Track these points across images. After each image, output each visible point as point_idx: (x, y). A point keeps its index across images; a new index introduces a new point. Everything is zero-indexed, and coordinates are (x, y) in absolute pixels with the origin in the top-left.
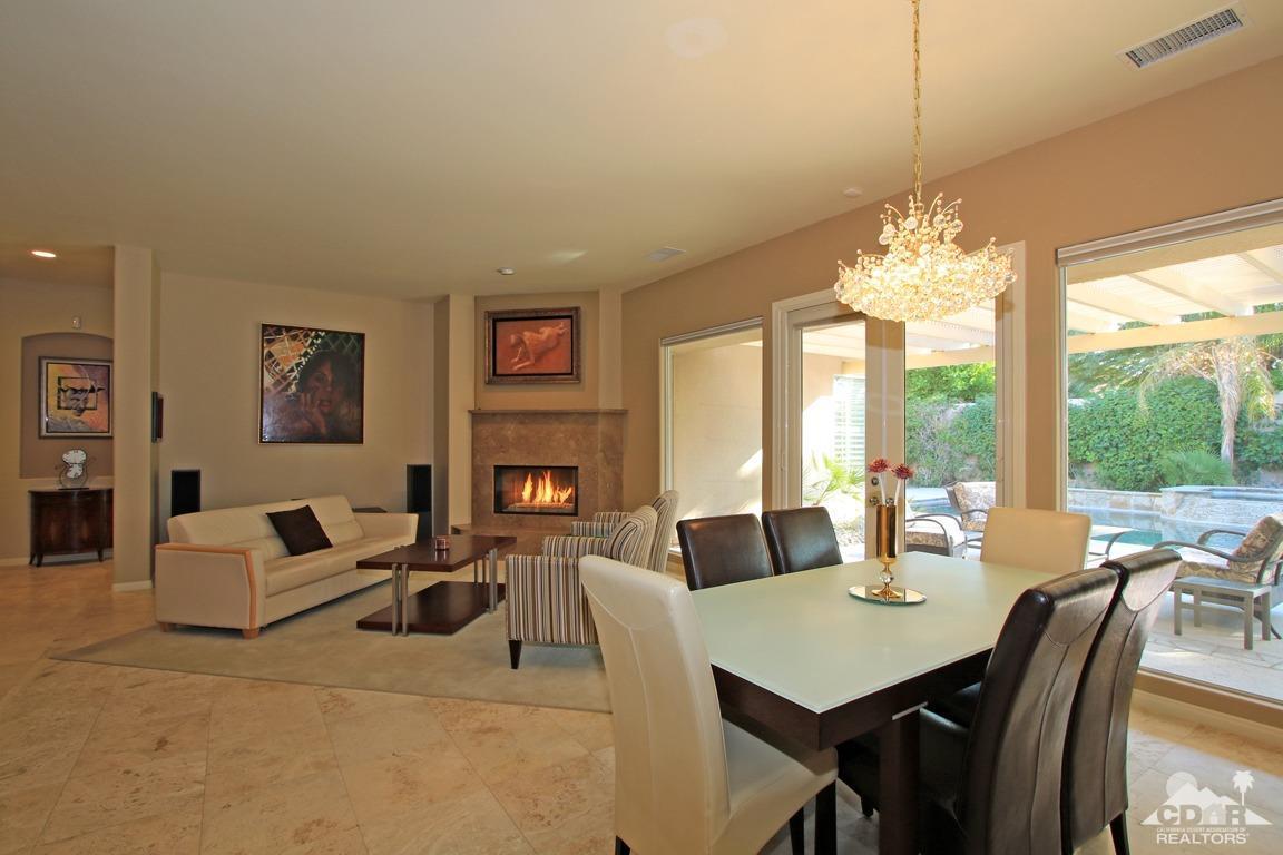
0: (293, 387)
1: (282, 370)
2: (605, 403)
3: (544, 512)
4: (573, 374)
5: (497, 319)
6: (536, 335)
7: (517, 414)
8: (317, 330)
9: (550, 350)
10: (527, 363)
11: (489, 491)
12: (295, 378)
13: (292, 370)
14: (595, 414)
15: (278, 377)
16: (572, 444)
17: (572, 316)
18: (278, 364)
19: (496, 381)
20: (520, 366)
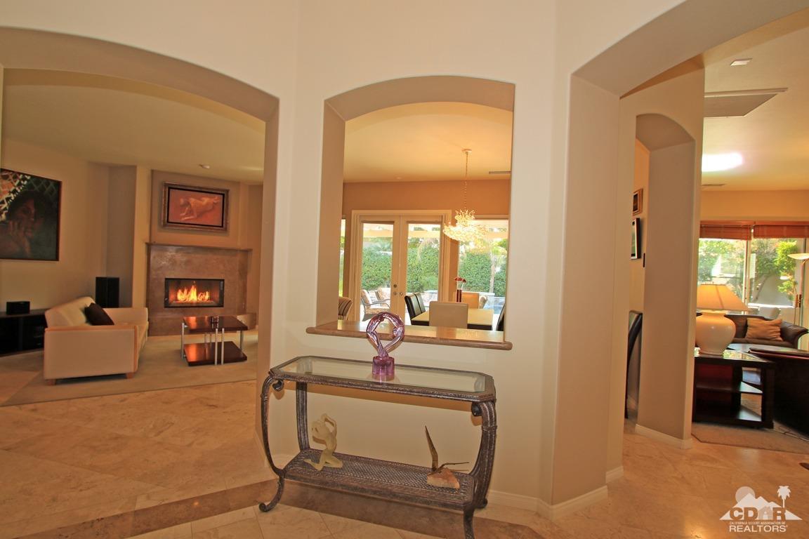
0: (3, 216)
4: (223, 227)
5: (171, 188)
8: (24, 174)
9: (208, 211)
10: (191, 217)
11: (160, 293)
13: (3, 203)
14: (236, 250)
16: (221, 266)
17: (224, 195)
19: (169, 226)
20: (186, 218)
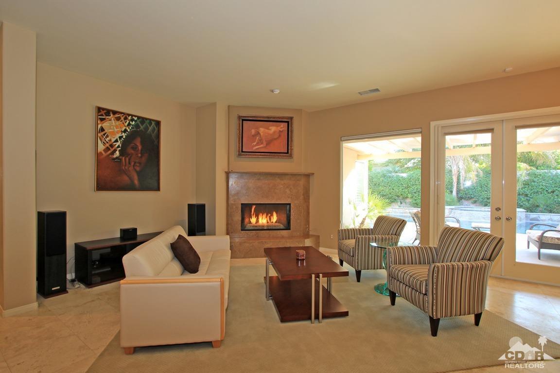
0: (117, 152)
1: (110, 140)
4: (288, 153)
5: (243, 120)
6: (267, 130)
8: (132, 116)
9: (275, 139)
10: (262, 146)
11: (238, 217)
12: (119, 147)
13: (116, 141)
14: (300, 175)
15: (108, 145)
16: (288, 191)
18: (107, 136)
19: (243, 155)
20: (257, 147)
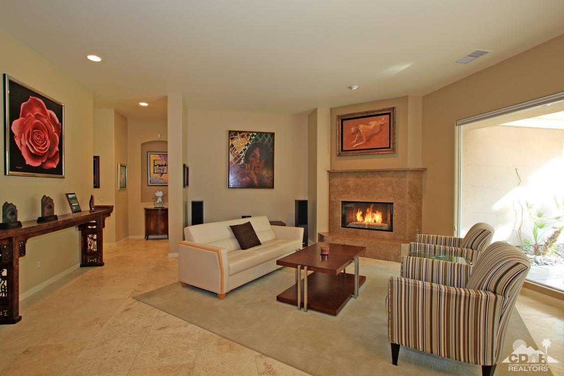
0: (242, 161)
1: (237, 153)
2: (411, 165)
3: (371, 228)
5: (343, 119)
6: (366, 126)
7: (356, 172)
8: (253, 132)
9: (376, 134)
10: (361, 143)
11: (339, 215)
12: (243, 156)
13: (242, 153)
14: (405, 171)
15: (236, 156)
16: (390, 189)
17: (390, 113)
18: (236, 150)
19: (343, 154)
20: (356, 145)
